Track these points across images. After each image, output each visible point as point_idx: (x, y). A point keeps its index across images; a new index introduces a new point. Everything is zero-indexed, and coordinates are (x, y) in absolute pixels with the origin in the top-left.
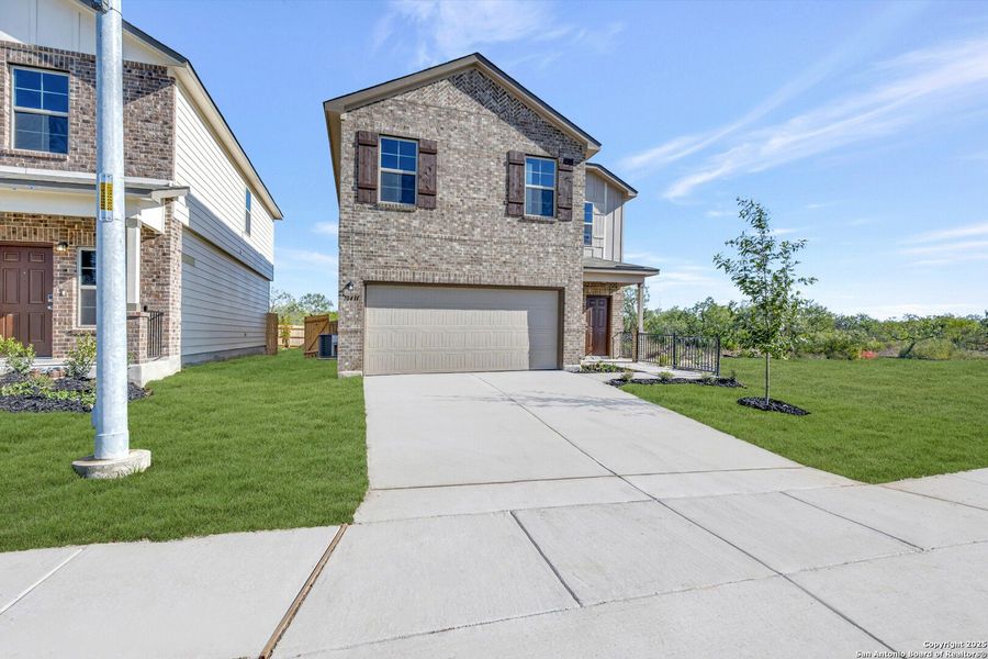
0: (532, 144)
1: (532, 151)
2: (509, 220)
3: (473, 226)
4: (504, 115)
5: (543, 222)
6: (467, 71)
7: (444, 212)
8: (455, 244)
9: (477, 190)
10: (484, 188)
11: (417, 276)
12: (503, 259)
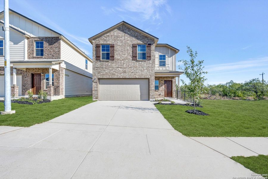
0: (139, 41)
1: (139, 43)
2: (133, 61)
3: (124, 64)
4: (131, 35)
5: (143, 61)
6: (121, 26)
7: (116, 61)
8: (119, 68)
9: (124, 55)
10: (126, 54)
11: (110, 77)
12: (132, 71)
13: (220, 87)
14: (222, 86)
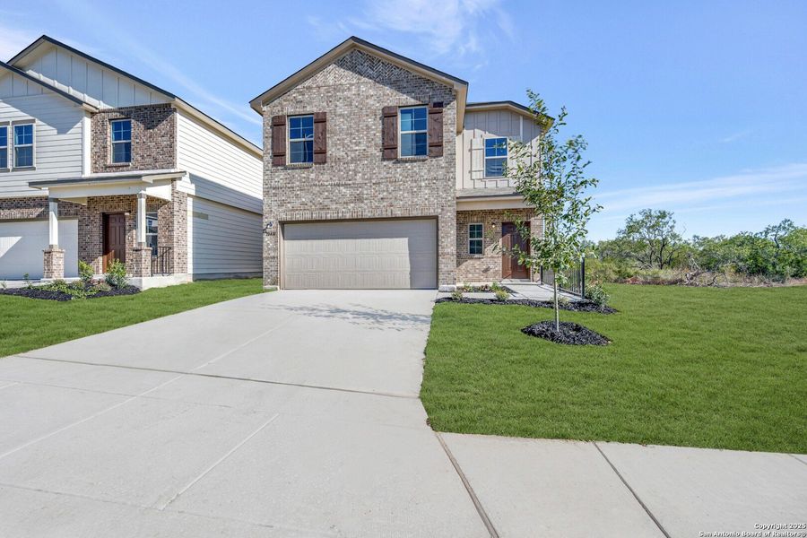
0: (405, 96)
1: (404, 103)
2: (385, 163)
3: (356, 172)
4: (380, 80)
5: (415, 161)
6: (348, 53)
7: (333, 164)
8: (341, 188)
9: (357, 144)
10: (364, 141)
11: (314, 215)
12: (381, 196)
13: (742, 244)
14: (750, 240)
